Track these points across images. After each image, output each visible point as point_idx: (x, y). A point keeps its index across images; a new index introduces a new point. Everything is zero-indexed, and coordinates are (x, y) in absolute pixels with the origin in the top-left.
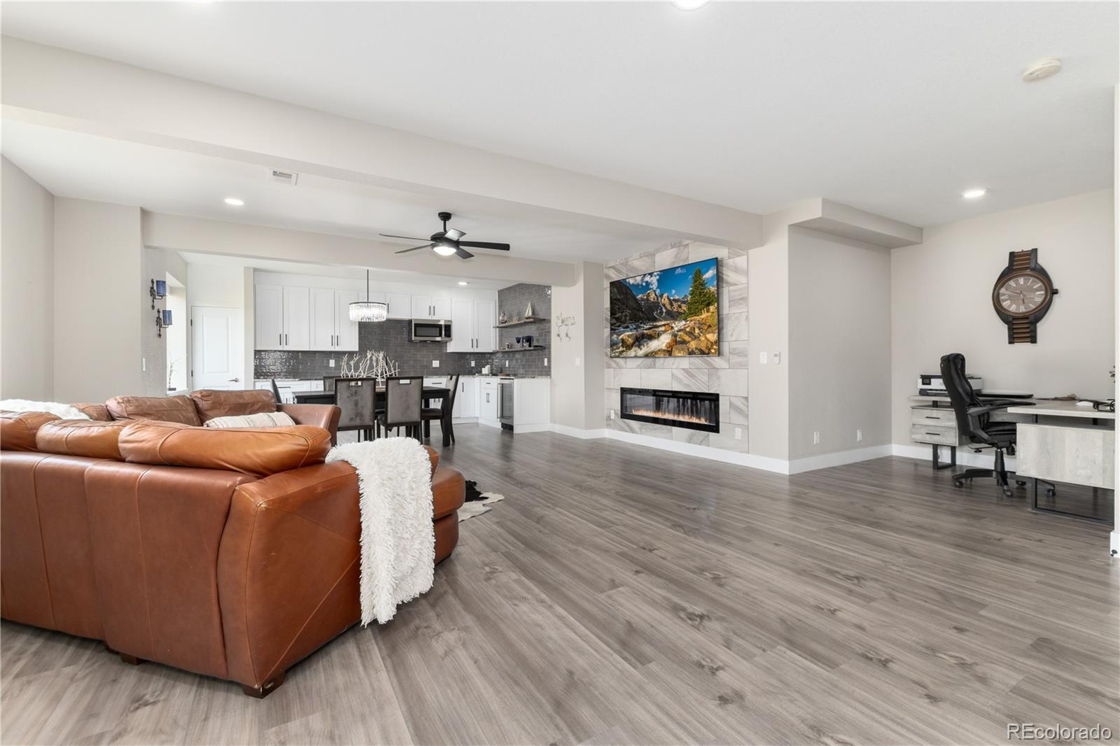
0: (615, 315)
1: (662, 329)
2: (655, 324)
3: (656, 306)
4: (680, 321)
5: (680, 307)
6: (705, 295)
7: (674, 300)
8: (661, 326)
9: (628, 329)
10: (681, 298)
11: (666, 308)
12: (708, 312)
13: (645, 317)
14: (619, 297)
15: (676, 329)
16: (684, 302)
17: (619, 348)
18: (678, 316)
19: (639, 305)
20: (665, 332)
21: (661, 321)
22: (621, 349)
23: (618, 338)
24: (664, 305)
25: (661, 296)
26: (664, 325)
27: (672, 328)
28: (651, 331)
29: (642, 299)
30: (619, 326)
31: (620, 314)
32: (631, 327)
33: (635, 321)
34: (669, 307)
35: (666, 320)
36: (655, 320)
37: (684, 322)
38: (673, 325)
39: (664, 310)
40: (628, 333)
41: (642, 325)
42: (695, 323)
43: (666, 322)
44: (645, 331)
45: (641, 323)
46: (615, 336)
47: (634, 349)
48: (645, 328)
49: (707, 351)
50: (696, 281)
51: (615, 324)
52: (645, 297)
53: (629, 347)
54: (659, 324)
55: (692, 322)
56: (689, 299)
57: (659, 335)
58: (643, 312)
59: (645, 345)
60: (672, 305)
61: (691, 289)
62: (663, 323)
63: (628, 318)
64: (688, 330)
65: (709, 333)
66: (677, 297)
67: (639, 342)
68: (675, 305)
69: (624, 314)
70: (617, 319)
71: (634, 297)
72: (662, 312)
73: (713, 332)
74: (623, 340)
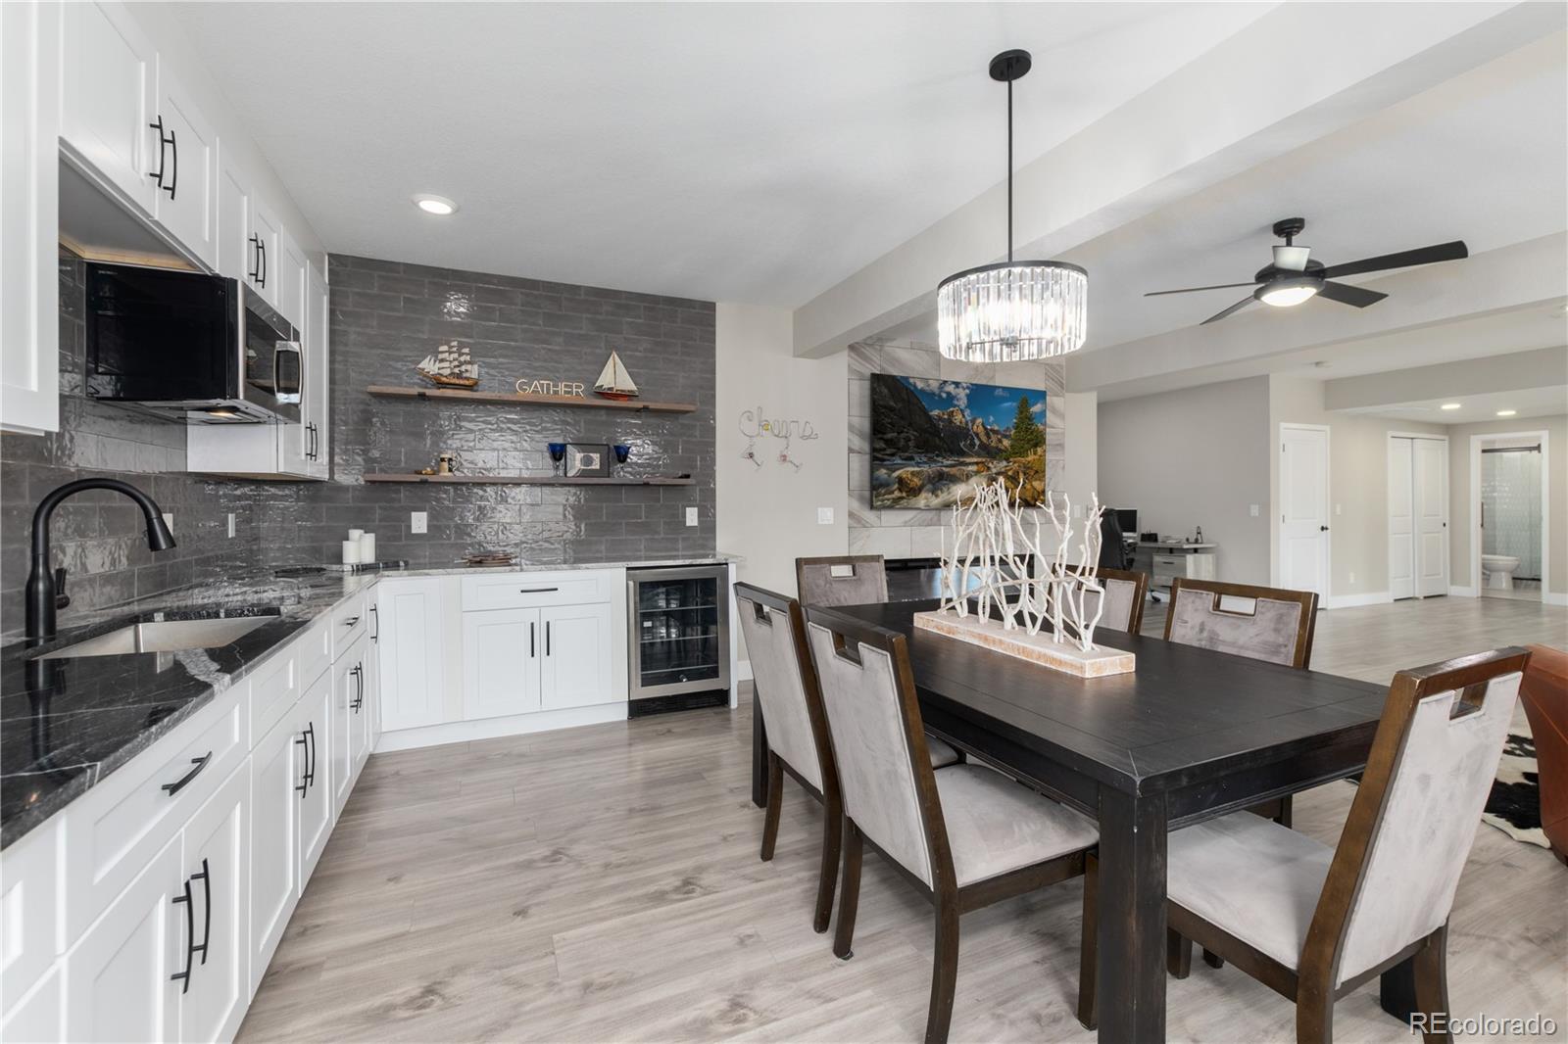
0: (884, 433)
1: (974, 468)
2: (962, 460)
3: (964, 433)
4: (1000, 461)
5: (1000, 441)
6: (1032, 433)
7: (991, 430)
8: (970, 464)
9: (913, 462)
10: (1002, 429)
11: (980, 439)
12: (1035, 454)
13: (945, 446)
14: (892, 403)
15: (994, 471)
16: (1006, 437)
17: (893, 492)
18: (996, 454)
19: (934, 426)
20: (977, 473)
21: (972, 457)
22: (897, 494)
23: (889, 476)
24: (977, 435)
25: (973, 421)
26: (977, 463)
27: (989, 468)
28: (954, 469)
29: (940, 418)
30: (893, 455)
31: (895, 434)
32: (917, 459)
33: (927, 452)
34: (984, 439)
35: (979, 457)
36: (962, 454)
37: (1005, 463)
38: (990, 465)
39: (977, 442)
40: (911, 469)
41: (940, 459)
42: (1019, 466)
43: (980, 460)
44: (944, 469)
45: (937, 456)
46: (884, 471)
47: (923, 495)
48: (945, 464)
49: (1032, 502)
50: (1022, 412)
51: (885, 449)
52: (946, 417)
53: (915, 492)
54: (968, 460)
55: (1016, 465)
56: (1012, 433)
57: (968, 477)
58: (940, 437)
59: (945, 489)
60: (989, 437)
61: (1015, 421)
62: (975, 460)
63: (911, 444)
64: (1010, 473)
65: (1036, 480)
66: (996, 428)
67: (933, 484)
68: (994, 438)
69: (902, 435)
70: (890, 443)
71: (925, 413)
72: (973, 445)
73: (1040, 480)
74: (901, 480)
